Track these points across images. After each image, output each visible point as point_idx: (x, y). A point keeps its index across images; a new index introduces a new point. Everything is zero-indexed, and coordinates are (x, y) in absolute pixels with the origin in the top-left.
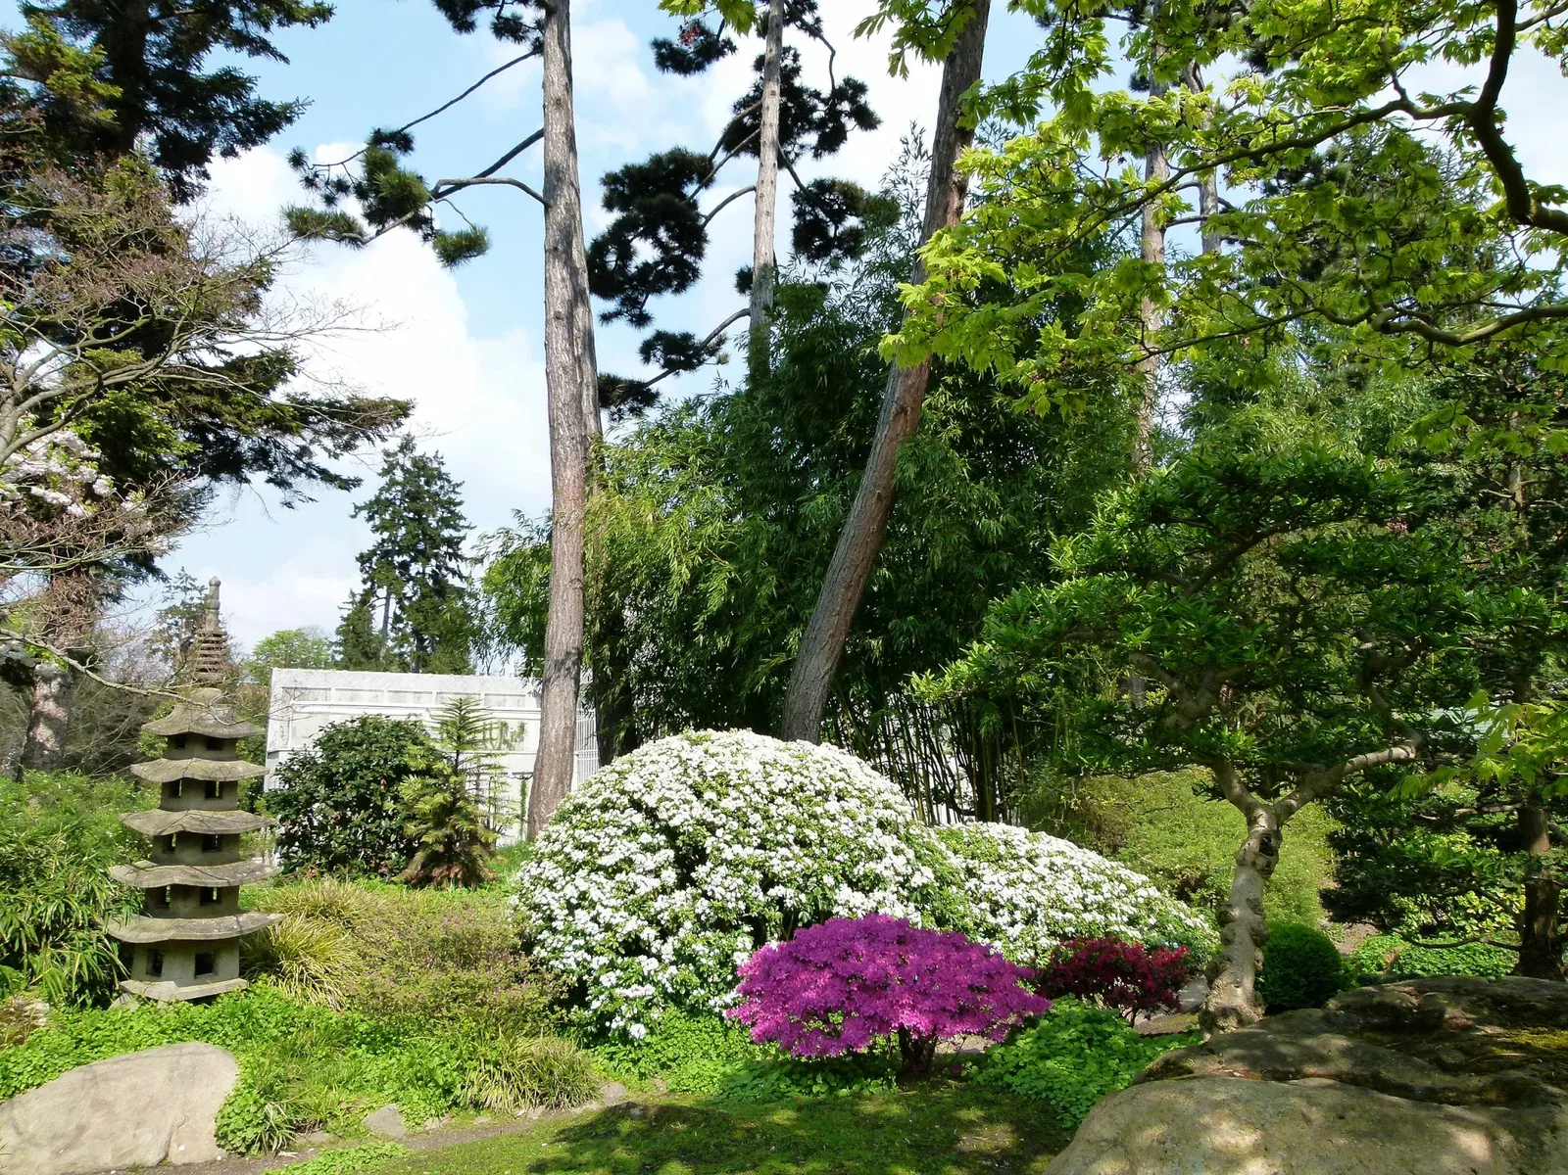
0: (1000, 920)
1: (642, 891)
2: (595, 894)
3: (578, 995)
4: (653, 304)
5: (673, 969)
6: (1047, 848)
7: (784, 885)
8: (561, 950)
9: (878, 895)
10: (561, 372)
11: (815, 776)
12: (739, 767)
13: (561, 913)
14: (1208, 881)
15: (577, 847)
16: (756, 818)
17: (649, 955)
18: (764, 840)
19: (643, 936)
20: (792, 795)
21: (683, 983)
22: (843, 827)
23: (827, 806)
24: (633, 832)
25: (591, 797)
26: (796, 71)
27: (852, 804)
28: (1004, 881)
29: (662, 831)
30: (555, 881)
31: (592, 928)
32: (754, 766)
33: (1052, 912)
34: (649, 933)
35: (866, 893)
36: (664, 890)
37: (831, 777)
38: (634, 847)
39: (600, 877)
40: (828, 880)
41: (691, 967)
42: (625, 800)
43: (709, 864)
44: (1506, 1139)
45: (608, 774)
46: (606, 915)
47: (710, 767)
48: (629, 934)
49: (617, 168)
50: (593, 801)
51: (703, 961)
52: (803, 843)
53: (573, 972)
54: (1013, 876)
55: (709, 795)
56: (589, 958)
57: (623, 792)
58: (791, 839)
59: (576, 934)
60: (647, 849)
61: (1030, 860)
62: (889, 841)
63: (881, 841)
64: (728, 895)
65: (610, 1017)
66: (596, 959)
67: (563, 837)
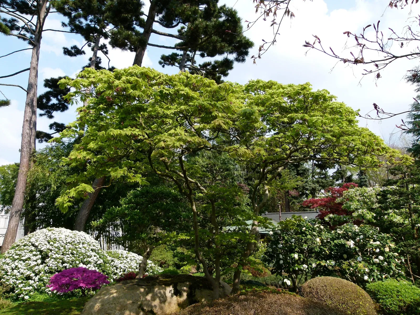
0: (118, 271)
1: (32, 265)
2: (19, 266)
3: (12, 290)
4: (54, 113)
5: (37, 283)
6: (131, 255)
7: (67, 263)
8: (9, 280)
9: (89, 265)
10: (26, 134)
11: (77, 239)
12: (59, 237)
13: (10, 271)
14: (166, 263)
15: (16, 255)
16: (62, 248)
17: (32, 280)
18: (63, 253)
19: (31, 275)
20: (71, 243)
21: (40, 286)
22: (83, 250)
23: (79, 246)
24: (31, 251)
25: (22, 243)
26: (100, 63)
27: (85, 245)
28: (120, 263)
29: (38, 251)
30: (9, 263)
31: (18, 274)
32: (63, 236)
33: (129, 269)
34: (33, 275)
35: (86, 265)
36: (38, 265)
37: (82, 239)
38: (31, 255)
39: (22, 262)
40: (77, 262)
41: (42, 282)
42: (30, 244)
43: (49, 259)
44: (147, 289)
45: (27, 237)
46: (22, 271)
47: (53, 236)
48: (27, 275)
49: (49, 78)
50: (22, 244)
51: (45, 281)
52: (72, 254)
53: (11, 284)
54: (122, 261)
55: (51, 243)
56: (16, 281)
57: (30, 242)
58: (70, 253)
59: (13, 276)
60: (34, 255)
61: (126, 258)
62: (93, 254)
63: (91, 254)
64: (53, 266)
65: (20, 294)
66: (18, 281)
67: (13, 252)
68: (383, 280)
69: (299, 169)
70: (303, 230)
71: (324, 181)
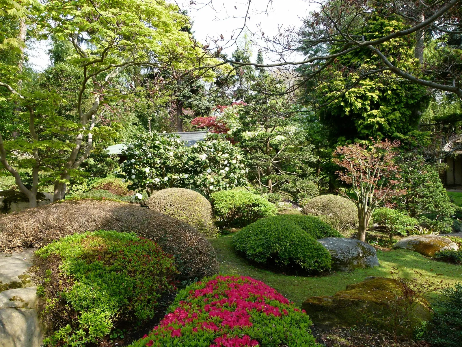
68: (227, 189)
69: (193, 85)
70: (156, 144)
71: (220, 99)
